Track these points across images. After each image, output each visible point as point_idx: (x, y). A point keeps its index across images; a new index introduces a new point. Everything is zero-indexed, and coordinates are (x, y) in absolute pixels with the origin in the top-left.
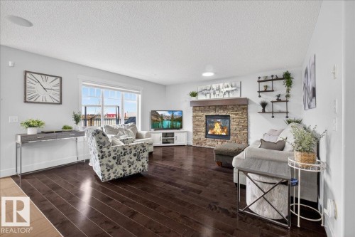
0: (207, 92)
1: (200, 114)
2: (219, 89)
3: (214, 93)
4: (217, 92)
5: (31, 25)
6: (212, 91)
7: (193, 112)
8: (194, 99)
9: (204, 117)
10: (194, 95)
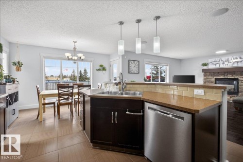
0: (216, 63)
1: (211, 77)
2: (228, 61)
3: (223, 63)
4: (226, 63)
5: (146, 42)
6: (221, 62)
7: (204, 76)
8: (205, 68)
9: (214, 79)
10: (205, 65)
